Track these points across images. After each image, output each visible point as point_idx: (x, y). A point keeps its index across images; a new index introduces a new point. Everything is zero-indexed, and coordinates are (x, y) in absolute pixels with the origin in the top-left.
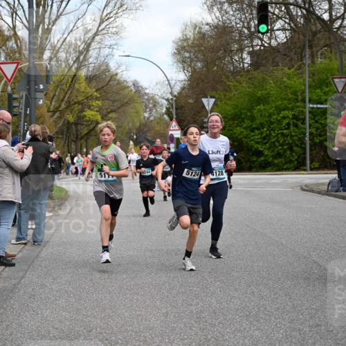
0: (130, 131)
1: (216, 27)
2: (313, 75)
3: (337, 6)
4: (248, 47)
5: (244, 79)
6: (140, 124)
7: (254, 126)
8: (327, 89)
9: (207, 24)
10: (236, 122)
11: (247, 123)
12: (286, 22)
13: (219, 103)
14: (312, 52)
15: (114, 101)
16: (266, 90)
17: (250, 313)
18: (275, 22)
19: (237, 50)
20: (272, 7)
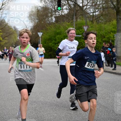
0: (12, 44)
1: (43, 8)
2: (77, 25)
3: (85, 1)
4: (54, 15)
5: (52, 26)
6: (16, 42)
7: (56, 42)
8: (81, 30)
9: (40, 7)
10: (50, 41)
11: (54, 41)
12: (67, 7)
13: (44, 34)
14: (76, 17)
15: (7, 33)
16: (60, 30)
17: (53, 108)
18: (63, 6)
19: (50, 16)
20: (62, 1)
